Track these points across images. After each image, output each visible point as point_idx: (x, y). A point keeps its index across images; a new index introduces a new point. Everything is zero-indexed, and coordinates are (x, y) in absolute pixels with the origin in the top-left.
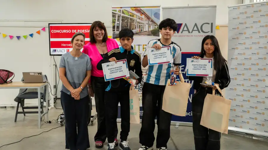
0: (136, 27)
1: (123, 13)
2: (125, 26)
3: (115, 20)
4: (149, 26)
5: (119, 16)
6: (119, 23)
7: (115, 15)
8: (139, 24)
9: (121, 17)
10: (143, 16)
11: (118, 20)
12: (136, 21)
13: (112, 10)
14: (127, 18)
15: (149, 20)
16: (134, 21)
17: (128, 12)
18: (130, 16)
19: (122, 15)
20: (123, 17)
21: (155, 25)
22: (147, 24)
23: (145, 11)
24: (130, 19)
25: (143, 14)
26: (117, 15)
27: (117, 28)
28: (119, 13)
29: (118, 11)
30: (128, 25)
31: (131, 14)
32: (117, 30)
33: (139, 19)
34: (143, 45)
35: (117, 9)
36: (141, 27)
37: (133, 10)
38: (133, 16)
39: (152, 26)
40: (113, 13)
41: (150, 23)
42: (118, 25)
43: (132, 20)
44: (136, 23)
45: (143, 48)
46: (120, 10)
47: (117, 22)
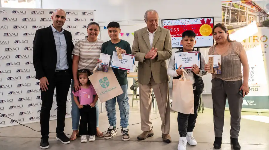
0: (246, 19)
1: (233, 6)
2: (235, 19)
3: (225, 13)
4: (261, 18)
5: (228, 10)
6: (228, 16)
7: (224, 8)
8: (249, 16)
9: (231, 10)
10: (254, 8)
11: (228, 13)
12: (247, 13)
13: (222, 4)
14: (237, 11)
15: (260, 12)
16: (244, 13)
17: (239, 5)
18: (240, 8)
19: (232, 8)
20: (232, 10)
21: (267, 17)
22: (259, 15)
23: (256, 3)
24: (240, 12)
25: (254, 5)
26: (227, 9)
27: (226, 21)
28: (229, 7)
29: (228, 5)
30: (238, 17)
31: (241, 7)
32: (226, 23)
33: (250, 11)
34: (254, 37)
35: (227, 3)
36: (251, 19)
37: (243, 3)
38: (243, 8)
39: (263, 18)
40: (223, 7)
41: (262, 14)
42: (228, 18)
43: (243, 13)
44: (246, 15)
45: (254, 40)
46: (230, 4)
47: (226, 15)
